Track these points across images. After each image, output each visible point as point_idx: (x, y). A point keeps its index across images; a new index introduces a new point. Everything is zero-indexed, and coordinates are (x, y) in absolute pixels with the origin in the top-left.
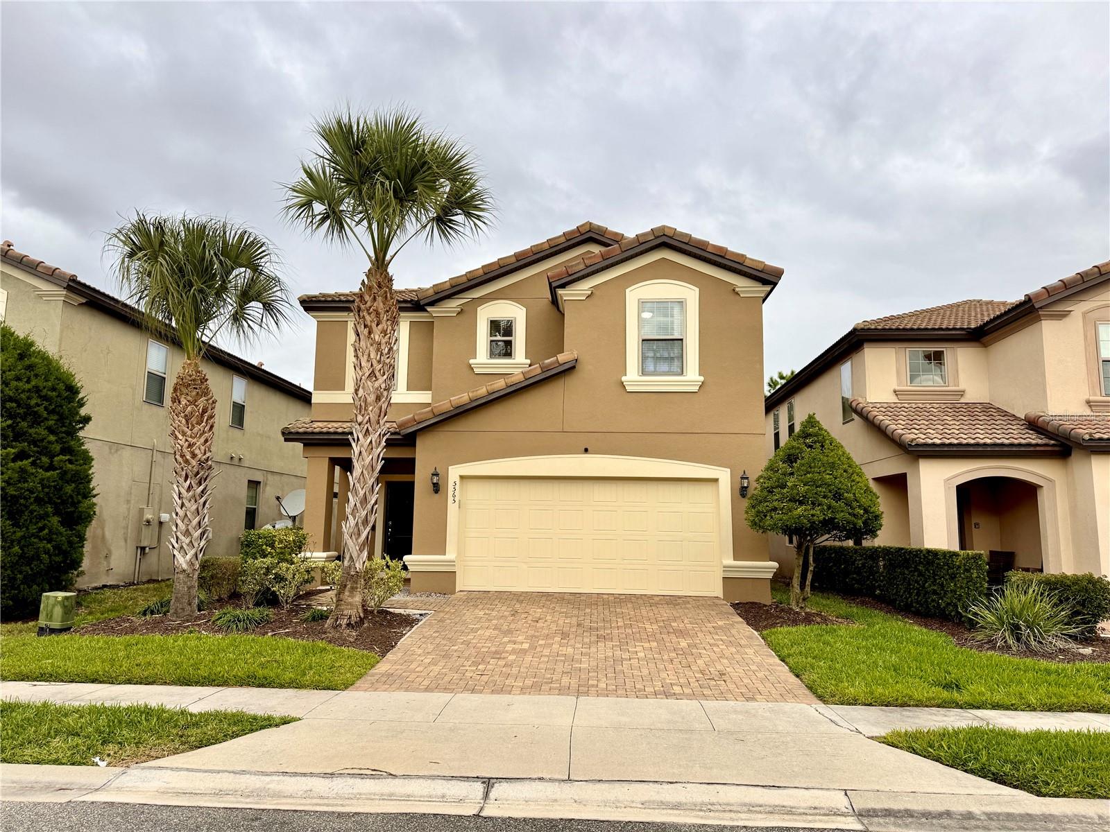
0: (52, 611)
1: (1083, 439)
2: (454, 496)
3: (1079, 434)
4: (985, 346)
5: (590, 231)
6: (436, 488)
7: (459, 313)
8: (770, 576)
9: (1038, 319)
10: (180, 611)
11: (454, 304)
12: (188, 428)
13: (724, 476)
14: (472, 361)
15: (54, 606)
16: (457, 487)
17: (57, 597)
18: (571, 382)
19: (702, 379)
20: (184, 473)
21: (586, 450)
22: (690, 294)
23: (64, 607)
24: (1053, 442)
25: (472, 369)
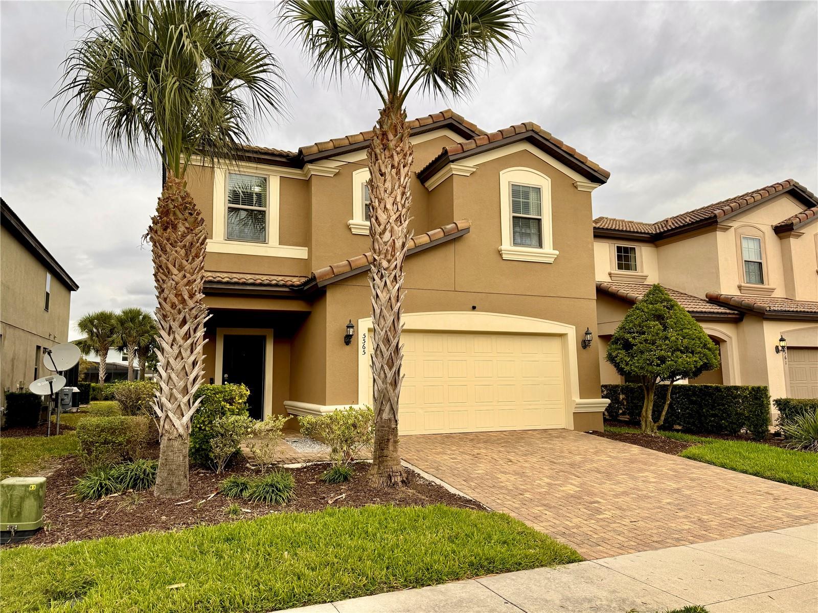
0: (20, 507)
1: (766, 310)
2: (364, 347)
3: (763, 307)
4: (657, 246)
5: (451, 118)
6: (348, 339)
7: (336, 174)
8: (603, 410)
9: (715, 230)
10: (175, 486)
11: (332, 165)
12: (187, 261)
13: (571, 332)
14: (351, 222)
15: (22, 499)
16: (366, 339)
17: (28, 486)
18: (459, 247)
19: (557, 252)
20: (181, 316)
21: (474, 308)
22: (544, 182)
23: (38, 497)
24: (736, 312)
25: (350, 229)
